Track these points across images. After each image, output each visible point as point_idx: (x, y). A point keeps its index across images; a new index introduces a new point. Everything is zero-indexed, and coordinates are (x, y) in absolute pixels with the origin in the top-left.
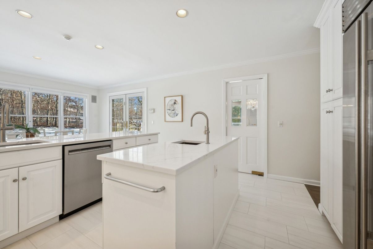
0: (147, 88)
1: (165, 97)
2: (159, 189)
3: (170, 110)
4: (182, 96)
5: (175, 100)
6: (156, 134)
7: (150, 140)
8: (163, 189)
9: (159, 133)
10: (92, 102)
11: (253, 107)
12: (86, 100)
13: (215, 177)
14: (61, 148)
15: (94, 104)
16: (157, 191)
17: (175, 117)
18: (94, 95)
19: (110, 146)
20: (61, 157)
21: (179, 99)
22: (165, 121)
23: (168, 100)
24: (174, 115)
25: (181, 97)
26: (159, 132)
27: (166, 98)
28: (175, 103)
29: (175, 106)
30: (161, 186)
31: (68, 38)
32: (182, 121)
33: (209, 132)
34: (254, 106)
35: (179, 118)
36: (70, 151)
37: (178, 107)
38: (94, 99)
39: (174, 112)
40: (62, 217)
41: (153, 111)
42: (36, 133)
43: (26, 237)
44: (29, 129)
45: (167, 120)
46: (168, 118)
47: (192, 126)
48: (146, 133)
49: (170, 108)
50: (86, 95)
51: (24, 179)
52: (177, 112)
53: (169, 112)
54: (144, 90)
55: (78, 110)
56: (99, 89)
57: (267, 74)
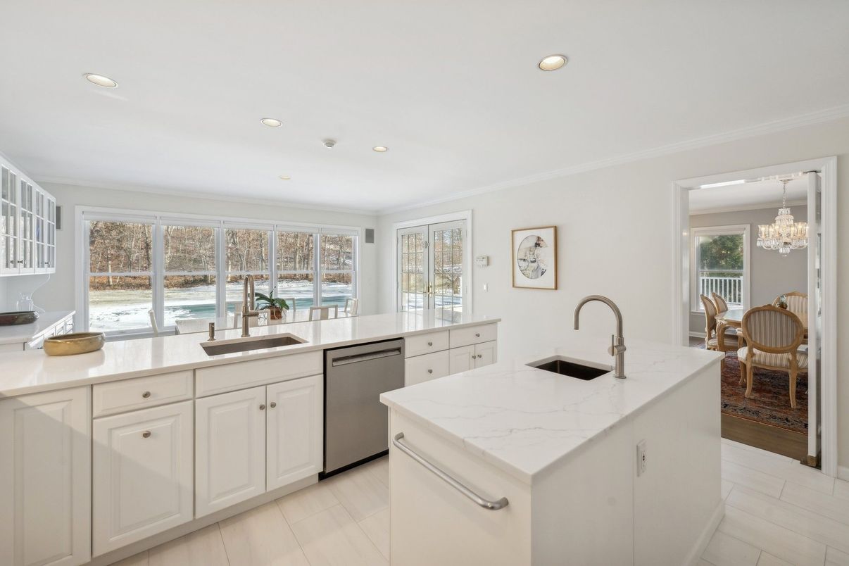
0: (472, 210)
1: (513, 231)
2: (497, 503)
3: (524, 260)
4: (556, 229)
5: (539, 238)
6: (494, 322)
7: (478, 335)
8: (504, 503)
9: (500, 320)
10: (367, 241)
11: (786, 243)
12: (355, 240)
13: (638, 476)
14: (321, 353)
15: (369, 245)
16: (492, 508)
17: (538, 277)
18: (370, 227)
19: (399, 349)
20: (321, 371)
21: (547, 236)
22: (513, 286)
23: (520, 236)
24: (535, 273)
25: (552, 230)
26: (500, 318)
27: (517, 234)
28: (537, 245)
29: (538, 250)
30: (499, 497)
31: (330, 143)
32: (556, 288)
33: (625, 349)
34: (788, 240)
35: (548, 279)
36: (335, 360)
37: (546, 254)
38: (370, 236)
39: (535, 265)
40: (323, 476)
41: (485, 262)
42: (284, 308)
43: (275, 500)
44: (273, 300)
45: (518, 283)
46: (521, 280)
47: (577, 328)
48: (469, 321)
49: (525, 256)
50: (357, 228)
51: (273, 405)
52: (542, 266)
53: (524, 264)
54: (467, 215)
55: (341, 247)
56: (379, 215)
57: (835, 158)
